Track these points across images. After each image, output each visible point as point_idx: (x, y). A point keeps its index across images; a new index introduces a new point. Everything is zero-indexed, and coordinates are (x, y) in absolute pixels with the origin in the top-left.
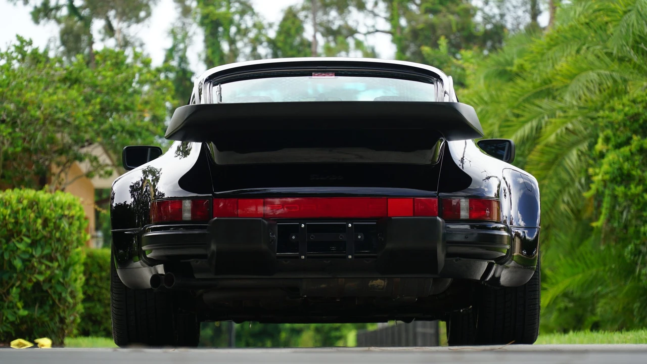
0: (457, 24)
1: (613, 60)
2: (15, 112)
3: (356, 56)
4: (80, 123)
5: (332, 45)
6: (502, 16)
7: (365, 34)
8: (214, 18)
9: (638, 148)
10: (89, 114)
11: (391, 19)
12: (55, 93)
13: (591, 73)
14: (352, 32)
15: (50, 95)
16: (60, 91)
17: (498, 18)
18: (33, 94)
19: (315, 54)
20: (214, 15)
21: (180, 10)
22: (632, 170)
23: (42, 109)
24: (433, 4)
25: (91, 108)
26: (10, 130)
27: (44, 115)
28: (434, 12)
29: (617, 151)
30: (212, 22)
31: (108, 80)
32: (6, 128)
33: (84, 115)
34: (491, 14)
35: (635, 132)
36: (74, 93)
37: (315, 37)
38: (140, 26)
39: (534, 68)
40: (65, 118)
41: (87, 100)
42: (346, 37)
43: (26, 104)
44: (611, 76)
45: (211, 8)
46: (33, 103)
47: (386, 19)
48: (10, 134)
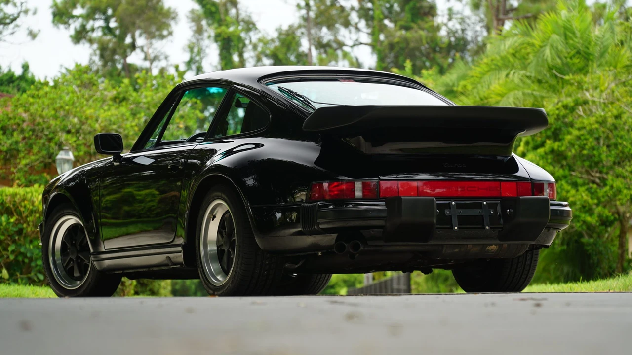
0: (426, 38)
1: (533, 82)
2: (78, 124)
3: (343, 65)
4: (129, 133)
5: (324, 56)
6: (463, 30)
7: (352, 47)
8: (226, 36)
9: (550, 150)
10: (136, 125)
11: (372, 34)
12: (109, 110)
13: (516, 92)
14: (341, 45)
15: (105, 111)
16: (113, 108)
17: (460, 32)
18: (92, 111)
19: (310, 64)
20: (226, 33)
21: (194, 28)
22: (546, 166)
23: (99, 121)
24: (407, 22)
25: (136, 121)
26: (74, 139)
27: (101, 127)
28: (407, 28)
29: (535, 152)
30: (224, 39)
31: (149, 99)
32: (72, 137)
33: (132, 126)
34: (454, 29)
35: (548, 137)
36: (123, 110)
37: (310, 50)
38: (165, 41)
39: (474, 88)
40: (117, 129)
41: (134, 114)
42: (336, 50)
43: (87, 119)
44: (532, 94)
45: (223, 28)
46: (92, 117)
47: (369, 34)
48: (75, 141)
